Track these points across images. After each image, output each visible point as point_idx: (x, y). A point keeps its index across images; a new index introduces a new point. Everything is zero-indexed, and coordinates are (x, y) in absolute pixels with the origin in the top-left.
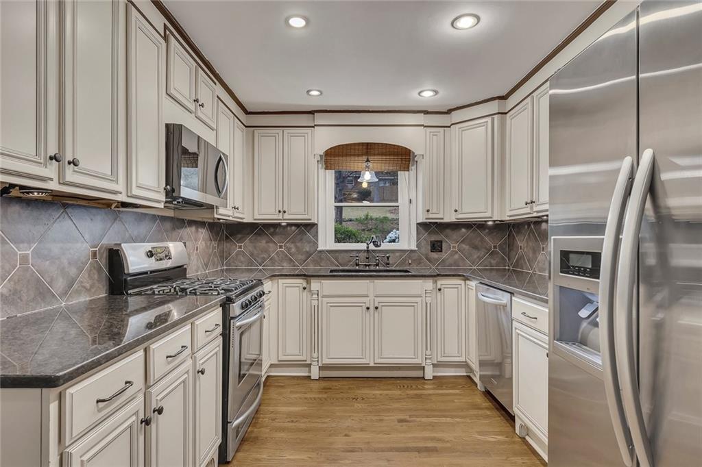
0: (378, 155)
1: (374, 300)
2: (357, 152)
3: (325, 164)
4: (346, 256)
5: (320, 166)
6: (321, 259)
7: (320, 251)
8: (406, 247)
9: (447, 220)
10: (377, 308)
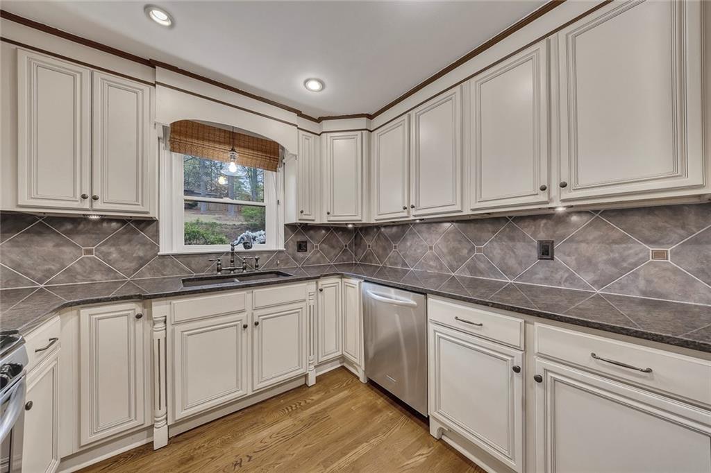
0: (244, 147)
1: (253, 314)
2: (217, 139)
3: (171, 143)
4: (202, 261)
5: (162, 145)
6: (165, 266)
7: (163, 256)
8: (274, 248)
9: (317, 222)
10: (257, 324)
